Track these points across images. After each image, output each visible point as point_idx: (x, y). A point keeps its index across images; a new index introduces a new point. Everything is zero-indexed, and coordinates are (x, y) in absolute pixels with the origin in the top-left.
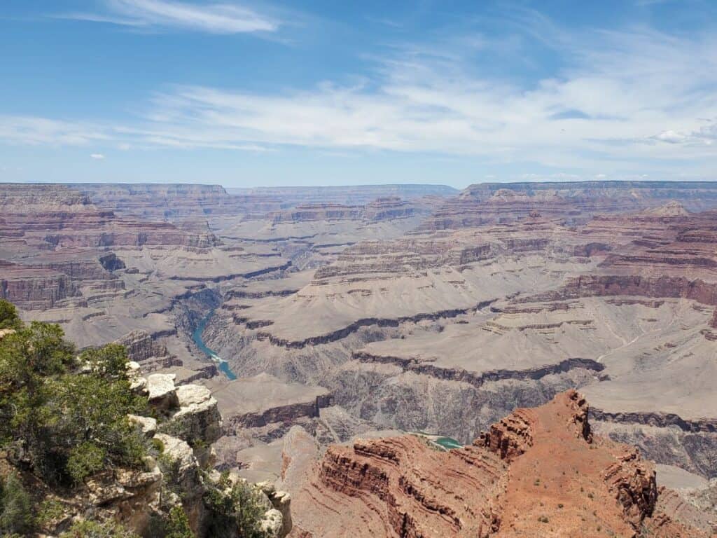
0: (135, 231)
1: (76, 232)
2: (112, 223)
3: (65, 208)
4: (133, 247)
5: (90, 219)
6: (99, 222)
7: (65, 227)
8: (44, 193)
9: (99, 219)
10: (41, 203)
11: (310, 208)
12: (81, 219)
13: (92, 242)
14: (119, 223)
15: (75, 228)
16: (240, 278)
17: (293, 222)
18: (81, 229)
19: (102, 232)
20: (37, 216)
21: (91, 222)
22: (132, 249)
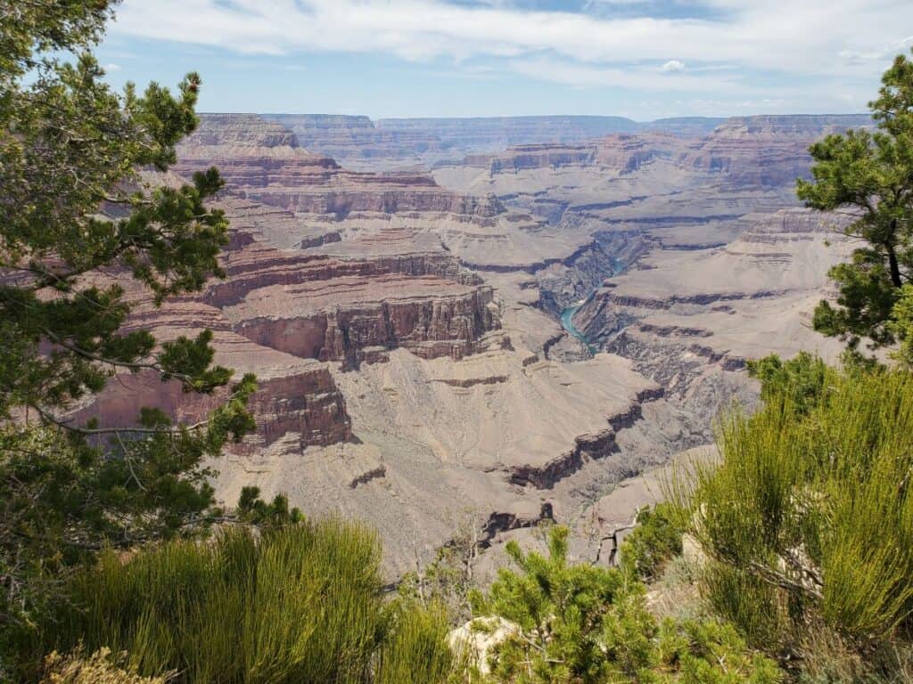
0: (376, 189)
1: (289, 190)
2: (339, 175)
3: (266, 152)
4: (377, 213)
5: (306, 169)
6: (323, 175)
7: (271, 182)
8: (226, 127)
9: (319, 169)
10: (224, 143)
11: (529, 150)
12: (293, 169)
13: (317, 205)
14: (350, 176)
15: (286, 183)
16: (557, 265)
17: (514, 170)
18: (295, 184)
19: (329, 190)
20: (226, 164)
21: (310, 175)
22: (376, 217)
